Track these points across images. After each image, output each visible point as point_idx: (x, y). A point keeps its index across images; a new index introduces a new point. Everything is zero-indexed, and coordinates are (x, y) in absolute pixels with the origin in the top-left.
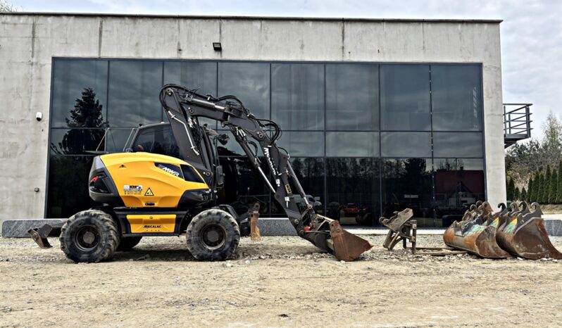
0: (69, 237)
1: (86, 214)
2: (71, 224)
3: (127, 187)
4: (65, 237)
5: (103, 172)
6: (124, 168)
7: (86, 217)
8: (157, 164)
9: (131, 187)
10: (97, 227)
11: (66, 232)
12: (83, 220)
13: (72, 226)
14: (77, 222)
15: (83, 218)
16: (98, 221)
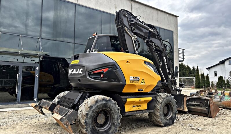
0: (91, 120)
1: (104, 99)
2: (93, 109)
3: (131, 78)
4: (88, 121)
5: (115, 65)
6: (128, 64)
7: (104, 102)
8: (145, 62)
9: (133, 78)
10: (111, 110)
11: (89, 116)
12: (101, 104)
13: (93, 111)
14: (97, 107)
15: (101, 103)
16: (112, 105)
